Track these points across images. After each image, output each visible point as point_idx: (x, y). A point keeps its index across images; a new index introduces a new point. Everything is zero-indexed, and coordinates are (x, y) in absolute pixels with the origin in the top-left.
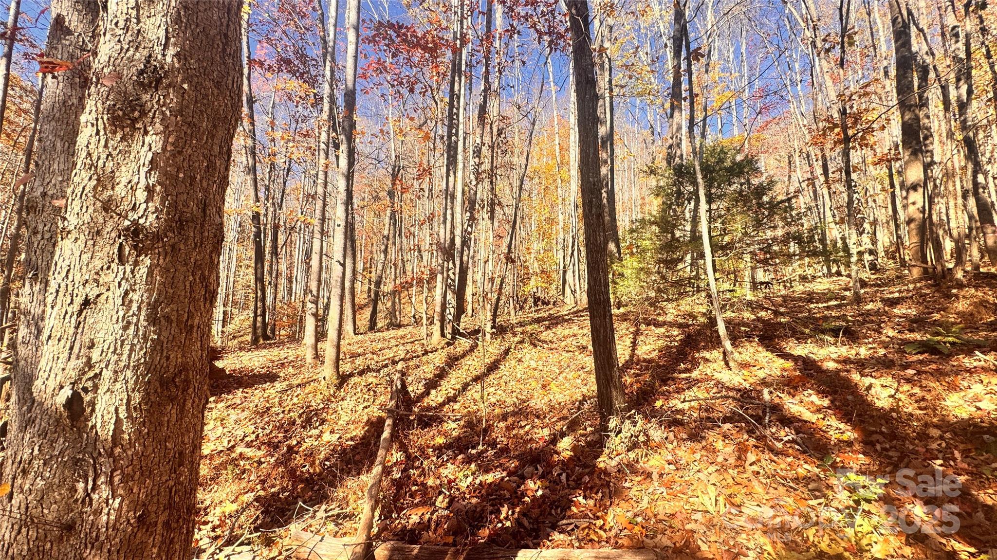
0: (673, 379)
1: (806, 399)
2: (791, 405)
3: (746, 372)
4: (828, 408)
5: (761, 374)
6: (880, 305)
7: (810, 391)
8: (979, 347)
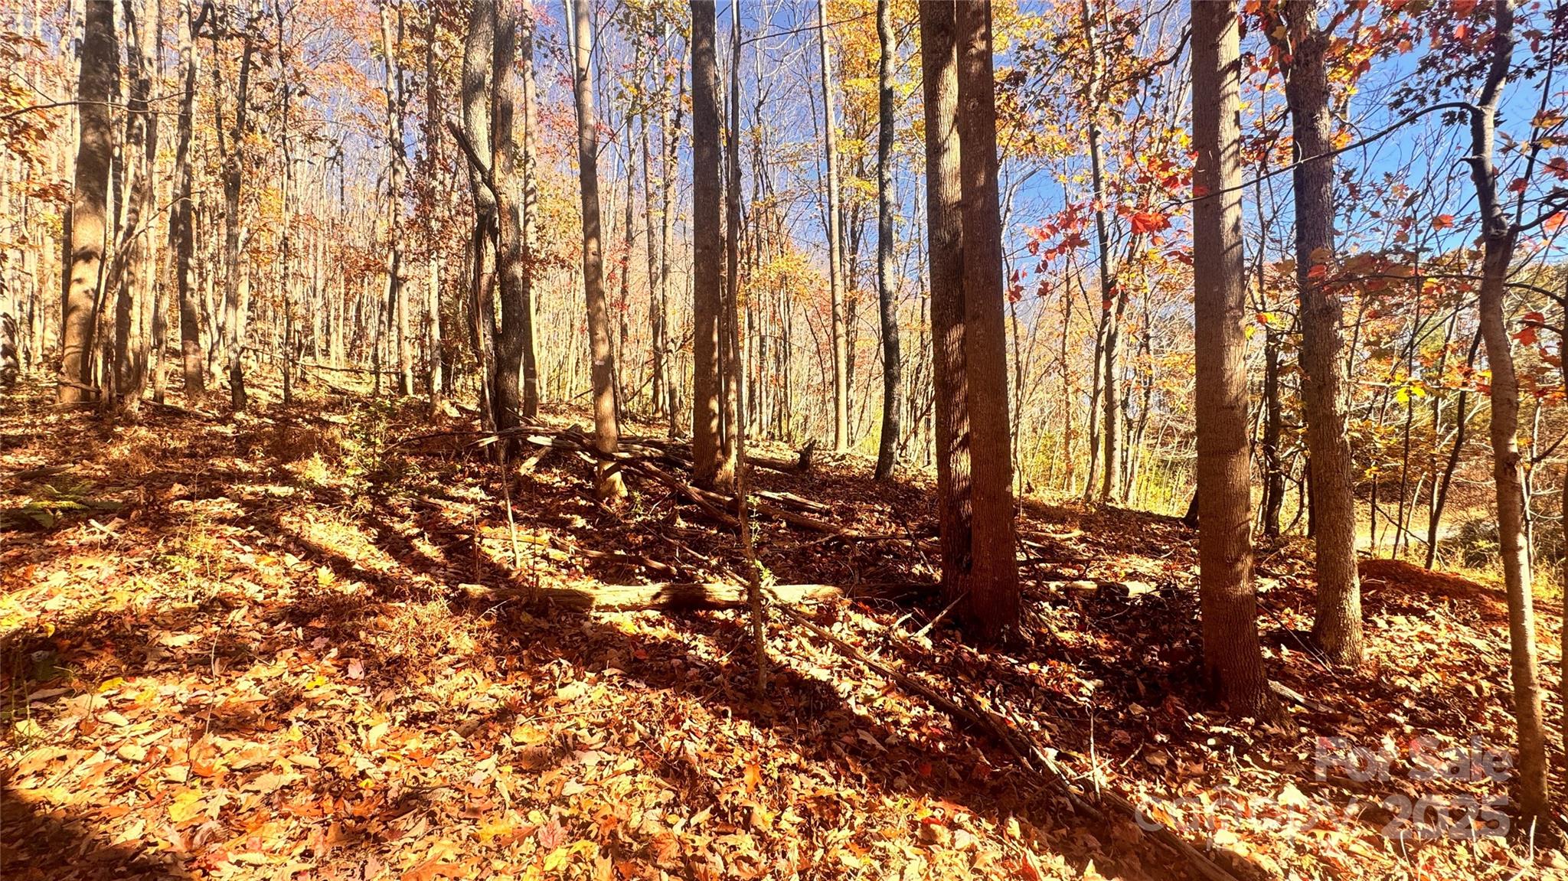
8: (104, 514)
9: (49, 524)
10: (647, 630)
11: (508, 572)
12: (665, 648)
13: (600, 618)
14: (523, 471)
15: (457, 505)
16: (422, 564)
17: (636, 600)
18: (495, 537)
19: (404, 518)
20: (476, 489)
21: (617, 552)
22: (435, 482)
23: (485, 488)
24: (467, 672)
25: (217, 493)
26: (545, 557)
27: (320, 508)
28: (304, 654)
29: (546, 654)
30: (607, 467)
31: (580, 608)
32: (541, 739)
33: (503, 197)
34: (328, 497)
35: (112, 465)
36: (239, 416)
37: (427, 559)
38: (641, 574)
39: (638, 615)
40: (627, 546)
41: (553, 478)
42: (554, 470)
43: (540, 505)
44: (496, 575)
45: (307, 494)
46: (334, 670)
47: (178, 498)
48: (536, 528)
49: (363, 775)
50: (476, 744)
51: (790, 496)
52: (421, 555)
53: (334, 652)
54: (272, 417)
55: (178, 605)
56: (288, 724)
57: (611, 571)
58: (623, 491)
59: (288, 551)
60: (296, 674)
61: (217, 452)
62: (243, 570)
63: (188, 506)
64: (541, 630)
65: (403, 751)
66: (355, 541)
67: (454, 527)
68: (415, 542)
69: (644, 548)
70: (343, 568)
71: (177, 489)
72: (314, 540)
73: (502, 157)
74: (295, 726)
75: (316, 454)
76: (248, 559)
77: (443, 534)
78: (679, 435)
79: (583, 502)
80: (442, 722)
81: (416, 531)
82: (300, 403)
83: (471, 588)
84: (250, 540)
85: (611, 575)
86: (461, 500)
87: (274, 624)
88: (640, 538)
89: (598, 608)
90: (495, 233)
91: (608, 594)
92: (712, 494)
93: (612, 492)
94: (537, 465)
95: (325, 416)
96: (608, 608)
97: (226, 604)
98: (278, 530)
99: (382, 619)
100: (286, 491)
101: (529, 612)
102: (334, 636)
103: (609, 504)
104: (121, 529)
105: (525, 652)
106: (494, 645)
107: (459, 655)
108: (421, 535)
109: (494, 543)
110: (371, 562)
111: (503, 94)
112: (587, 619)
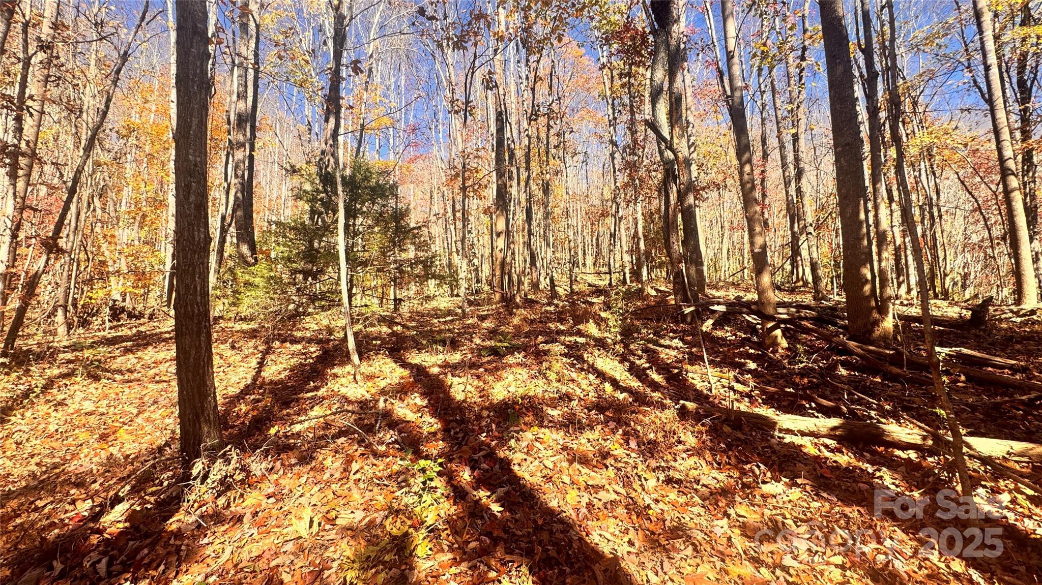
0: (298, 400)
1: (412, 402)
2: (399, 409)
3: (370, 384)
4: (426, 407)
5: (382, 384)
6: (476, 320)
7: (416, 394)
8: (518, 349)
9: (502, 353)
10: (827, 454)
11: (707, 397)
12: (848, 472)
13: (783, 438)
14: (704, 329)
15: (667, 350)
16: (655, 386)
17: (813, 429)
18: (696, 372)
19: (640, 358)
20: (676, 341)
21: (788, 390)
22: (651, 336)
23: (682, 340)
24: (695, 459)
25: (554, 341)
26: (731, 388)
27: (599, 350)
28: (606, 430)
29: (747, 457)
30: (770, 325)
31: (766, 428)
32: (757, 517)
33: (679, 154)
34: (601, 344)
35: (515, 327)
36: (556, 301)
37: (657, 383)
38: (811, 408)
39: (816, 440)
40: (795, 385)
41: (726, 333)
42: (726, 328)
43: (721, 352)
44: (700, 397)
45: (592, 342)
46: (622, 441)
47: (542, 343)
48: (720, 367)
49: (649, 507)
50: (711, 507)
51: (965, 351)
52: (653, 380)
53: (620, 432)
54: (567, 301)
55: (552, 395)
56: (607, 467)
57: (783, 403)
58: (784, 343)
59: (589, 372)
60: (605, 440)
61: (550, 320)
62: (573, 381)
63: (547, 347)
64: (738, 439)
65: (667, 499)
66: (618, 369)
67: (668, 364)
68: (648, 371)
69: (810, 388)
70: (615, 383)
71: (540, 339)
72: (599, 368)
73: (677, 129)
74: (611, 468)
75: (591, 321)
76: (574, 375)
77: (663, 368)
78: (824, 298)
79: (752, 351)
80: (686, 487)
81: (647, 365)
82: (577, 293)
83: (687, 403)
84: (573, 365)
85: (784, 407)
86: (669, 347)
87: (590, 411)
88: (806, 380)
89: (781, 430)
90: (675, 178)
91: (786, 421)
92: (871, 348)
93: (775, 344)
94: (713, 324)
95: (589, 299)
96: (789, 431)
97: (568, 397)
98: (584, 361)
99: (641, 417)
100: (581, 340)
101: (728, 425)
102: (619, 422)
103: (773, 352)
104: (525, 357)
105: (730, 453)
106: (708, 443)
107: (688, 446)
108: (650, 368)
109: (695, 376)
110: (628, 382)
111: (675, 90)
112: (773, 437)
